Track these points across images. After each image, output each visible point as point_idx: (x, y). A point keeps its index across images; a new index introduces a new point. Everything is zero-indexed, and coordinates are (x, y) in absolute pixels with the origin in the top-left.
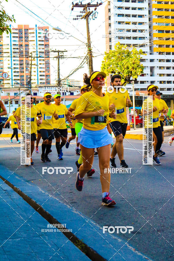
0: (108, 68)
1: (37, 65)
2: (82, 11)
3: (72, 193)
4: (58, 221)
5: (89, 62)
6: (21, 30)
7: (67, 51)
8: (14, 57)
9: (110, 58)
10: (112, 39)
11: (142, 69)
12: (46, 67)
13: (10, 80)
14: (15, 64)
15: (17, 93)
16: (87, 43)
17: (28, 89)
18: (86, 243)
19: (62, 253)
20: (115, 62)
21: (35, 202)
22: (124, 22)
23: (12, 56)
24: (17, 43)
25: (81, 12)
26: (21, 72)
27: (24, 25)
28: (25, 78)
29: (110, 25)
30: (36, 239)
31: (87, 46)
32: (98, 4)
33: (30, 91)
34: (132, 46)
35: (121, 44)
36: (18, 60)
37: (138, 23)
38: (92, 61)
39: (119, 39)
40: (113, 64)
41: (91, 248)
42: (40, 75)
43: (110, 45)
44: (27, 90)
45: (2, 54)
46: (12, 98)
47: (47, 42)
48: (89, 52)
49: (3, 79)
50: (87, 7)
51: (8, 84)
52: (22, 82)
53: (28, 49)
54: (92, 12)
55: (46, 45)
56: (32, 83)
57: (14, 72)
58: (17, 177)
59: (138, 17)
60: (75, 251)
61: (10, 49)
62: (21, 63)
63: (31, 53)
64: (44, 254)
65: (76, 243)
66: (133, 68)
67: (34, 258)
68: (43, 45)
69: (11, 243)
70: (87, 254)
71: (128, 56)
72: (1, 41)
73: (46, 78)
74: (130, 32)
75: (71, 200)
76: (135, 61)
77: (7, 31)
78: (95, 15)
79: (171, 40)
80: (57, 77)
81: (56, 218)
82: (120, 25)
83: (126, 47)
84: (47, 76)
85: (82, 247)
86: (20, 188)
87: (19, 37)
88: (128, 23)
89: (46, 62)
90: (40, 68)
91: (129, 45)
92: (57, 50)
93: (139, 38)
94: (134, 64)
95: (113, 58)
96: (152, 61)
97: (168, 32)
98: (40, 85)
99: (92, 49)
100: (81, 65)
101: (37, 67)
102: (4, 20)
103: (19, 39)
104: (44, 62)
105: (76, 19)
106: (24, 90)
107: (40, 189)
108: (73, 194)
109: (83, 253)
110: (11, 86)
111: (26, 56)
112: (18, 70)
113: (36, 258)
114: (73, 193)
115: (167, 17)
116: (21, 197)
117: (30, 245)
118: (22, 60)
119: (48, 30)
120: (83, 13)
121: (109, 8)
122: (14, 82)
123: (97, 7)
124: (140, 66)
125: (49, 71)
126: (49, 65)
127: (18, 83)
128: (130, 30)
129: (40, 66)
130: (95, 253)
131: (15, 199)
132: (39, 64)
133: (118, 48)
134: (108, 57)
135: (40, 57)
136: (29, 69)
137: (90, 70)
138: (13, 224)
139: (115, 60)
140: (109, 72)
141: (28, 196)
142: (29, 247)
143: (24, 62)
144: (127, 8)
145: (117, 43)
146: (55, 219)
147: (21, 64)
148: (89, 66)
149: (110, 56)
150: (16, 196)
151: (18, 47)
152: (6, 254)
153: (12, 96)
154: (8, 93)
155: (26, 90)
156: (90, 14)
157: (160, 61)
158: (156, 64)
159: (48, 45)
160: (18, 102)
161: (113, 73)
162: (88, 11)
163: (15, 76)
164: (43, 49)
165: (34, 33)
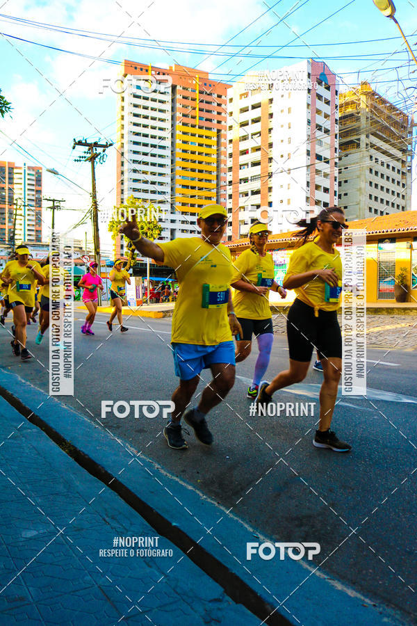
1: (24, 216)
2: (86, 151)
5: (94, 217)
6: (3, 168)
7: (64, 201)
10: (124, 191)
11: (160, 231)
12: (36, 220)
16: (92, 192)
22: (140, 171)
25: (85, 153)
26: (2, 224)
27: (9, 163)
28: (7, 232)
29: (122, 173)
31: (91, 196)
32: (107, 144)
35: (135, 198)
37: (157, 174)
38: (97, 215)
39: (133, 191)
42: (28, 230)
43: (122, 198)
47: (40, 187)
48: (94, 204)
50: (93, 147)
52: (3, 237)
53: (13, 194)
54: (100, 154)
55: (37, 191)
56: (17, 239)
62: (2, 212)
63: (16, 200)
66: (149, 229)
68: (33, 190)
73: (36, 234)
74: (147, 183)
78: (103, 158)
79: (197, 197)
82: (135, 173)
83: (142, 202)
84: (38, 232)
88: (145, 173)
89: (36, 213)
90: (28, 220)
91: (145, 200)
92: (52, 199)
94: (149, 224)
96: (173, 221)
97: (193, 188)
99: (98, 200)
100: (83, 220)
101: (25, 219)
104: (34, 213)
105: (78, 161)
111: (9, 202)
115: (193, 170)
119: (40, 171)
123: (106, 149)
124: (157, 227)
125: (40, 225)
126: (41, 218)
128: (148, 181)
129: (27, 217)
132: (26, 215)
133: (132, 202)
135: (28, 205)
136: (13, 221)
143: (6, 211)
144: (145, 154)
145: (131, 195)
148: (94, 222)
156: (97, 156)
157: (183, 222)
158: (178, 226)
159: (40, 191)
162: (94, 152)
164: (33, 195)
165: (21, 173)
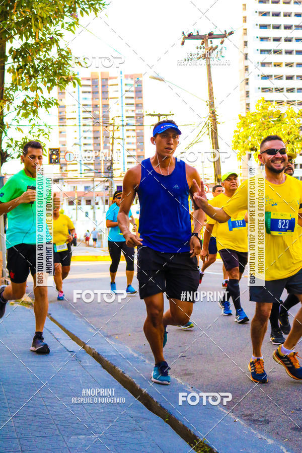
0: (244, 142)
2: (199, 47)
3: (184, 358)
4: (161, 406)
6: (96, 80)
7: (173, 115)
8: (84, 125)
9: (247, 126)
10: (250, 93)
12: (137, 143)
13: (76, 164)
14: (85, 138)
15: (90, 187)
17: (107, 179)
18: (210, 445)
20: (255, 132)
21: (123, 372)
22: (271, 63)
23: (81, 124)
24: (90, 102)
25: (197, 48)
27: (102, 73)
29: (247, 69)
30: (126, 435)
32: (226, 33)
33: (111, 184)
34: (285, 103)
35: (267, 101)
36: (90, 131)
37: (295, 64)
38: (216, 130)
40: (253, 135)
43: (248, 103)
44: (106, 181)
45: (64, 121)
46: (80, 195)
47: (140, 99)
48: (212, 115)
49: (66, 162)
50: (207, 40)
51: (73, 171)
52: (98, 167)
53: (108, 111)
54: (217, 47)
55: (137, 105)
56: (115, 170)
58: (91, 330)
59: (296, 54)
61: (77, 112)
62: (96, 136)
63: (113, 119)
65: (194, 444)
66: (288, 142)
68: (133, 104)
69: (84, 442)
71: (280, 120)
72: (63, 100)
73: (137, 160)
74: (281, 79)
75: (182, 370)
76: (291, 129)
77: (74, 83)
78: (221, 52)
81: (158, 401)
82: (264, 67)
83: (276, 106)
84: (140, 157)
86: (97, 348)
87: (93, 93)
88: (277, 65)
89: (137, 133)
90: (128, 143)
91: (280, 103)
92: (157, 113)
93: (298, 89)
94: (289, 135)
95: (253, 125)
99: (216, 109)
100: (199, 137)
101: (124, 142)
102: (68, 64)
103: (93, 96)
104: (134, 134)
106: (101, 182)
107: (130, 350)
110: (79, 176)
111: (103, 123)
112: (91, 148)
114: (187, 357)
116: (98, 364)
117: (115, 446)
118: (98, 131)
119: (140, 79)
120: (201, 48)
121: (246, 40)
122: (84, 167)
123: (225, 39)
124: (300, 139)
125: (142, 149)
126: (143, 139)
127: (90, 170)
128: (282, 76)
129: (127, 140)
131: (88, 366)
132: (125, 137)
133: (263, 107)
134: (244, 123)
135: (127, 125)
136: (109, 147)
138: (86, 409)
139: (257, 128)
140: (246, 149)
141: (109, 362)
142: (115, 450)
143: (100, 134)
144: (277, 40)
147: (96, 138)
148: (212, 139)
149: (248, 121)
150: (89, 361)
151: (90, 109)
153: (81, 192)
154: (74, 187)
155: (104, 181)
156: (213, 51)
159: (141, 105)
160: (90, 201)
161: (253, 150)
162: (210, 45)
164: (133, 111)
165: (117, 85)
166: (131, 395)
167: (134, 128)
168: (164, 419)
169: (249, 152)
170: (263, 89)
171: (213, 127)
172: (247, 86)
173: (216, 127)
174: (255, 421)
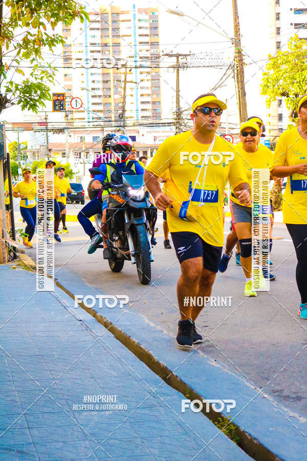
0: (274, 86)
1: (136, 83)
3: (206, 328)
4: (182, 381)
5: (238, 75)
6: (105, 15)
9: (278, 67)
13: (84, 111)
14: (94, 82)
15: (99, 137)
16: (234, 37)
17: (119, 128)
18: (237, 424)
19: (193, 441)
20: (287, 74)
21: (138, 343)
24: (98, 40)
26: (106, 96)
27: (112, 7)
30: (143, 412)
31: (233, 44)
35: (301, 39)
36: (99, 74)
38: (243, 72)
39: (295, 28)
40: (285, 78)
41: (247, 432)
42: (142, 103)
44: (118, 131)
45: (70, 61)
46: (88, 146)
48: (237, 55)
49: (72, 110)
52: (107, 115)
53: (119, 52)
55: (152, 44)
57: (93, 96)
60: (217, 438)
61: (84, 51)
62: (105, 80)
64: (158, 441)
65: (219, 422)
67: (141, 447)
68: (148, 43)
69: (96, 419)
70: (241, 444)
72: (69, 37)
73: (152, 107)
75: (205, 341)
77: (82, 18)
80: (175, 105)
84: (156, 104)
85: (231, 431)
86: (108, 317)
87: (102, 29)
89: (152, 76)
90: (142, 88)
95: (284, 67)
98: (141, 122)
103: (102, 34)
104: (149, 77)
107: (146, 319)
108: (210, 329)
109: (232, 442)
110: (87, 124)
112: (100, 93)
113: (144, 448)
114: (209, 327)
116: (110, 334)
117: (130, 423)
118: (108, 74)
119: (156, 13)
122: (92, 115)
125: (158, 94)
126: (159, 83)
127: (100, 118)
130: (255, 442)
133: (296, 46)
134: (274, 64)
135: (141, 67)
137: (239, 91)
138: (98, 383)
139: (289, 69)
140: (276, 94)
141: (123, 332)
142: (131, 428)
145: (293, 35)
146: (176, 376)
147: (105, 82)
148: (238, 82)
149: (279, 62)
150: (103, 332)
151: (99, 48)
152: (87, 438)
153: (89, 143)
154: (81, 138)
159: (157, 44)
161: (285, 96)
163: (93, 104)
164: (147, 51)
165: (130, 21)
166: (148, 368)
167: (149, 70)
168: (185, 395)
169: (280, 98)
170: (296, 25)
171: (238, 68)
172: (278, 22)
173: (242, 69)
174: (287, 398)
